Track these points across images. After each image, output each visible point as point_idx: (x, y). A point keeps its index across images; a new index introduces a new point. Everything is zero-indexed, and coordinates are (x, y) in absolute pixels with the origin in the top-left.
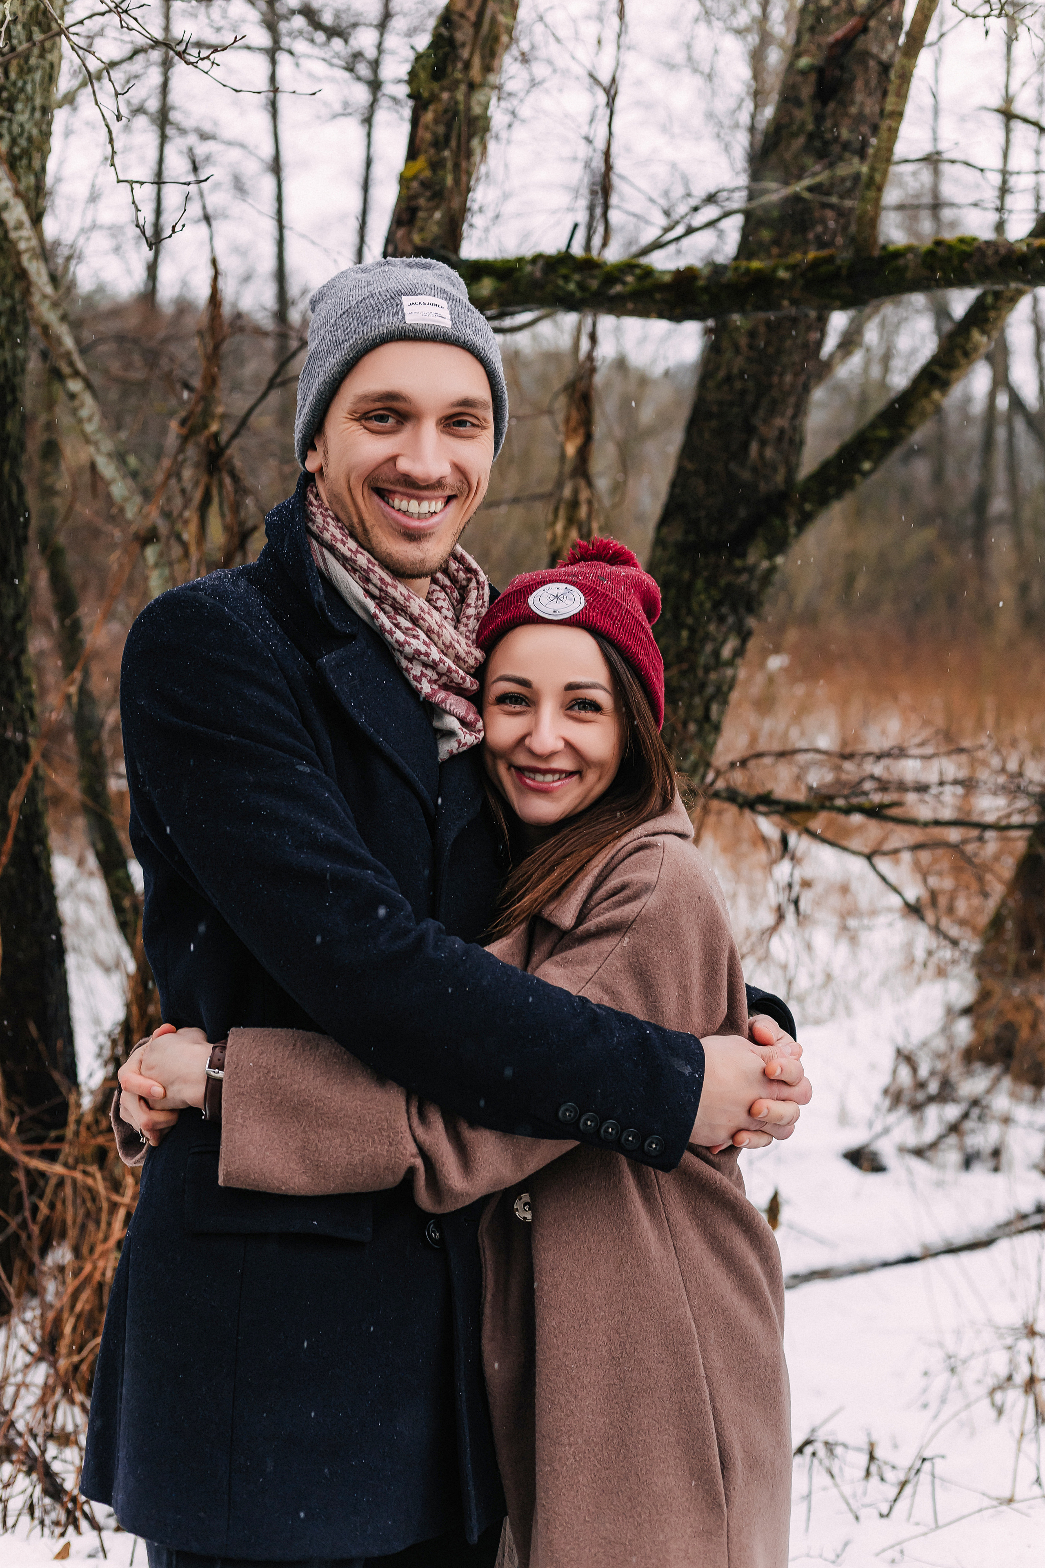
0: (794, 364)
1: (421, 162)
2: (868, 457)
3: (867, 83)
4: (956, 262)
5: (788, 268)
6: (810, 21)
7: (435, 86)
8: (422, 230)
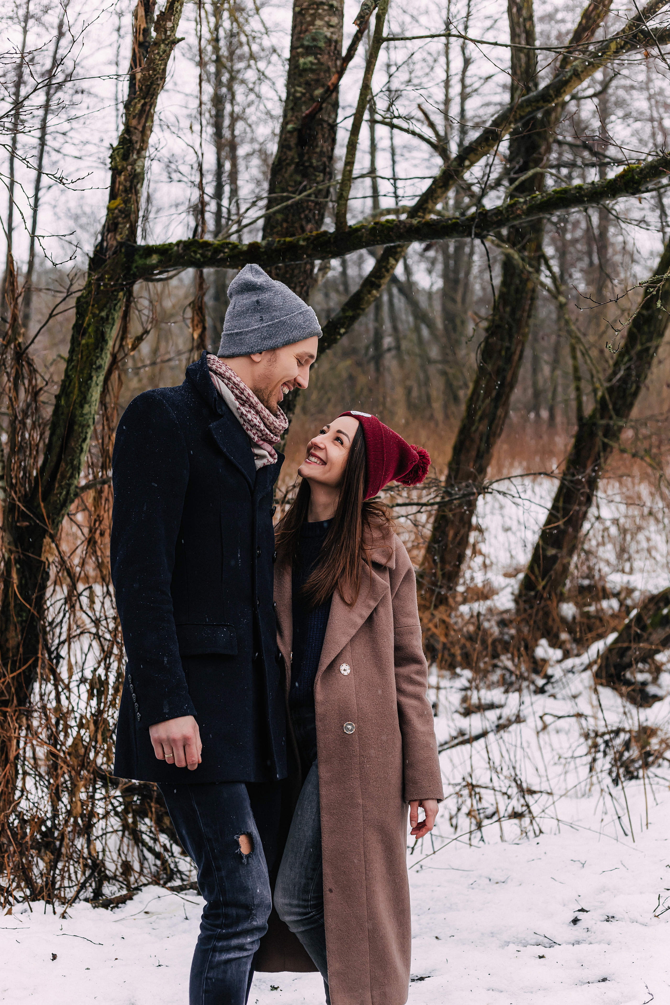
0: (300, 282)
1: (118, 201)
2: (342, 327)
3: (323, 136)
4: (386, 232)
5: (304, 240)
6: (291, 105)
7: (124, 163)
8: (121, 234)
